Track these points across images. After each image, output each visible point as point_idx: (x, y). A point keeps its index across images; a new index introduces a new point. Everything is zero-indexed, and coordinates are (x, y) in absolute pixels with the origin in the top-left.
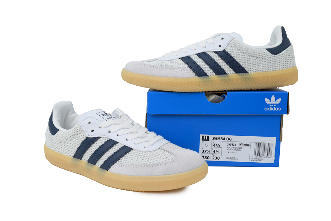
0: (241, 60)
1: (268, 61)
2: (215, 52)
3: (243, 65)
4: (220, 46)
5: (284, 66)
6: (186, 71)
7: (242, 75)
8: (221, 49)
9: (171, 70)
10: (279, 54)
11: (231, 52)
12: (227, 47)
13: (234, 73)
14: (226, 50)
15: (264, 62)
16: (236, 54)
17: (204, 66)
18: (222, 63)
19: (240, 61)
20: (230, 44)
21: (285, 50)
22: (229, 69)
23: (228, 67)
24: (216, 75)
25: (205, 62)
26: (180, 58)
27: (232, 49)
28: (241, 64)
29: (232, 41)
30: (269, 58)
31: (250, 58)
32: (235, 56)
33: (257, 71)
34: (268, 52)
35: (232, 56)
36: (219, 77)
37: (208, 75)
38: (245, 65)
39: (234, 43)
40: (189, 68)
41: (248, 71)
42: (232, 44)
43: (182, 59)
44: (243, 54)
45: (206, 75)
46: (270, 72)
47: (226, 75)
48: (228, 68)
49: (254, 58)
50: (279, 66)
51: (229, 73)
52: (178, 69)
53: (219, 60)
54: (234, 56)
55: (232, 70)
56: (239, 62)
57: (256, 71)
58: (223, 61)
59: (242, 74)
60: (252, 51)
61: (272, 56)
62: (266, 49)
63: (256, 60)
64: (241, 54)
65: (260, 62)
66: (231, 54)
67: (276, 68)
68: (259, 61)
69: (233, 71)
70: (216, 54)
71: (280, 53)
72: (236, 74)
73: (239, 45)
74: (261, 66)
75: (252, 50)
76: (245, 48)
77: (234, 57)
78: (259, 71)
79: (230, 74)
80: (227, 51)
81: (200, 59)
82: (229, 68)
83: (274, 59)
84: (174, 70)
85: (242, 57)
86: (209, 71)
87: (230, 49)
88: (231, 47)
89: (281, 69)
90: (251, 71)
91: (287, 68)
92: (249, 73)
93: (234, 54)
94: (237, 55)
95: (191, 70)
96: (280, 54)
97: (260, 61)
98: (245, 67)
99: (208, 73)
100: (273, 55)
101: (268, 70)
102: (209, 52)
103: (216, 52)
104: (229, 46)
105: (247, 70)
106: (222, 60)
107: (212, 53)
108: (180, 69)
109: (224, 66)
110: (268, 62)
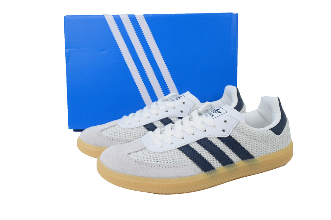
0: (248, 146)
1: (273, 143)
2: (218, 138)
3: (249, 151)
4: (224, 131)
5: (285, 144)
6: (190, 168)
7: (248, 161)
8: (225, 135)
9: (173, 168)
11: (237, 138)
12: (232, 132)
13: (241, 160)
14: (231, 135)
15: (269, 145)
16: (243, 139)
17: (209, 158)
18: (228, 151)
20: (235, 128)
23: (234, 155)
24: (222, 166)
25: (209, 152)
26: (179, 149)
27: (239, 134)
28: (248, 150)
29: (237, 125)
30: (274, 140)
31: (256, 142)
32: (242, 142)
33: (262, 154)
35: (239, 142)
36: (226, 168)
37: (215, 167)
38: (252, 150)
39: (240, 127)
40: (193, 163)
42: (238, 129)
43: (181, 149)
44: (250, 139)
45: (213, 168)
47: (233, 164)
48: (234, 156)
50: (282, 146)
51: (235, 161)
52: (180, 166)
53: (224, 148)
55: (238, 157)
56: (245, 148)
58: (229, 148)
61: (277, 137)
62: (270, 130)
64: (248, 139)
65: (266, 145)
66: (237, 140)
67: (280, 148)
69: (240, 158)
70: (220, 140)
72: (243, 161)
73: (246, 129)
74: (267, 149)
76: (252, 132)
78: (264, 154)
79: (237, 162)
80: (233, 137)
81: (203, 148)
82: (235, 155)
83: (278, 139)
84: (176, 168)
85: (249, 142)
86: (215, 163)
87: (236, 134)
88: (237, 132)
89: (283, 148)
90: (257, 156)
92: (255, 157)
93: (240, 140)
94: (243, 141)
95: (195, 164)
96: (282, 133)
98: (252, 152)
99: (215, 165)
101: (273, 152)
102: (211, 138)
103: (220, 138)
104: (235, 130)
105: (253, 155)
106: (227, 147)
107: (214, 139)
108: (183, 166)
109: (230, 154)
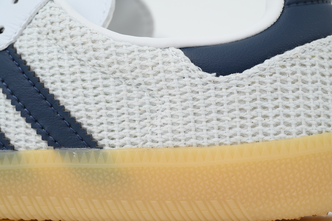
0: (70, 93)
1: (185, 100)
5: (265, 125)
10: (241, 71)
12: (20, 34)
13: (44, 144)
14: (16, 45)
15: (167, 105)
16: (52, 63)
19: (64, 97)
20: (34, 21)
21: (277, 57)
22: (22, 129)
23: (17, 120)
27: (40, 43)
30: (187, 88)
31: (106, 82)
32: (48, 72)
33: (138, 140)
34: (185, 61)
35: (38, 71)
38: (89, 114)
41: (101, 143)
42: (41, 23)
44: (77, 68)
46: (199, 149)
47: (9, 153)
48: (18, 123)
49: (123, 87)
50: (242, 127)
51: (22, 143)
54: (42, 72)
55: (33, 132)
56: (60, 99)
57: (132, 144)
59: (75, 151)
60: (114, 57)
61: (204, 80)
62: (180, 49)
63: (136, 93)
64: (72, 66)
65: (152, 104)
67: (228, 133)
68: (146, 98)
71: (249, 67)
74: (157, 122)
75: (113, 48)
77: (42, 79)
78: (149, 144)
79: (27, 148)
80: (19, 51)
82: (22, 122)
83: (212, 92)
85: (74, 77)
87: (32, 43)
88: (35, 35)
89: (250, 140)
90: (112, 142)
91: (282, 135)
92: (107, 148)
94: (53, 71)
96: (247, 72)
97: (152, 100)
98: (89, 121)
100: (211, 76)
101: (188, 143)
104: (30, 30)
105: (96, 136)
110: (185, 104)
